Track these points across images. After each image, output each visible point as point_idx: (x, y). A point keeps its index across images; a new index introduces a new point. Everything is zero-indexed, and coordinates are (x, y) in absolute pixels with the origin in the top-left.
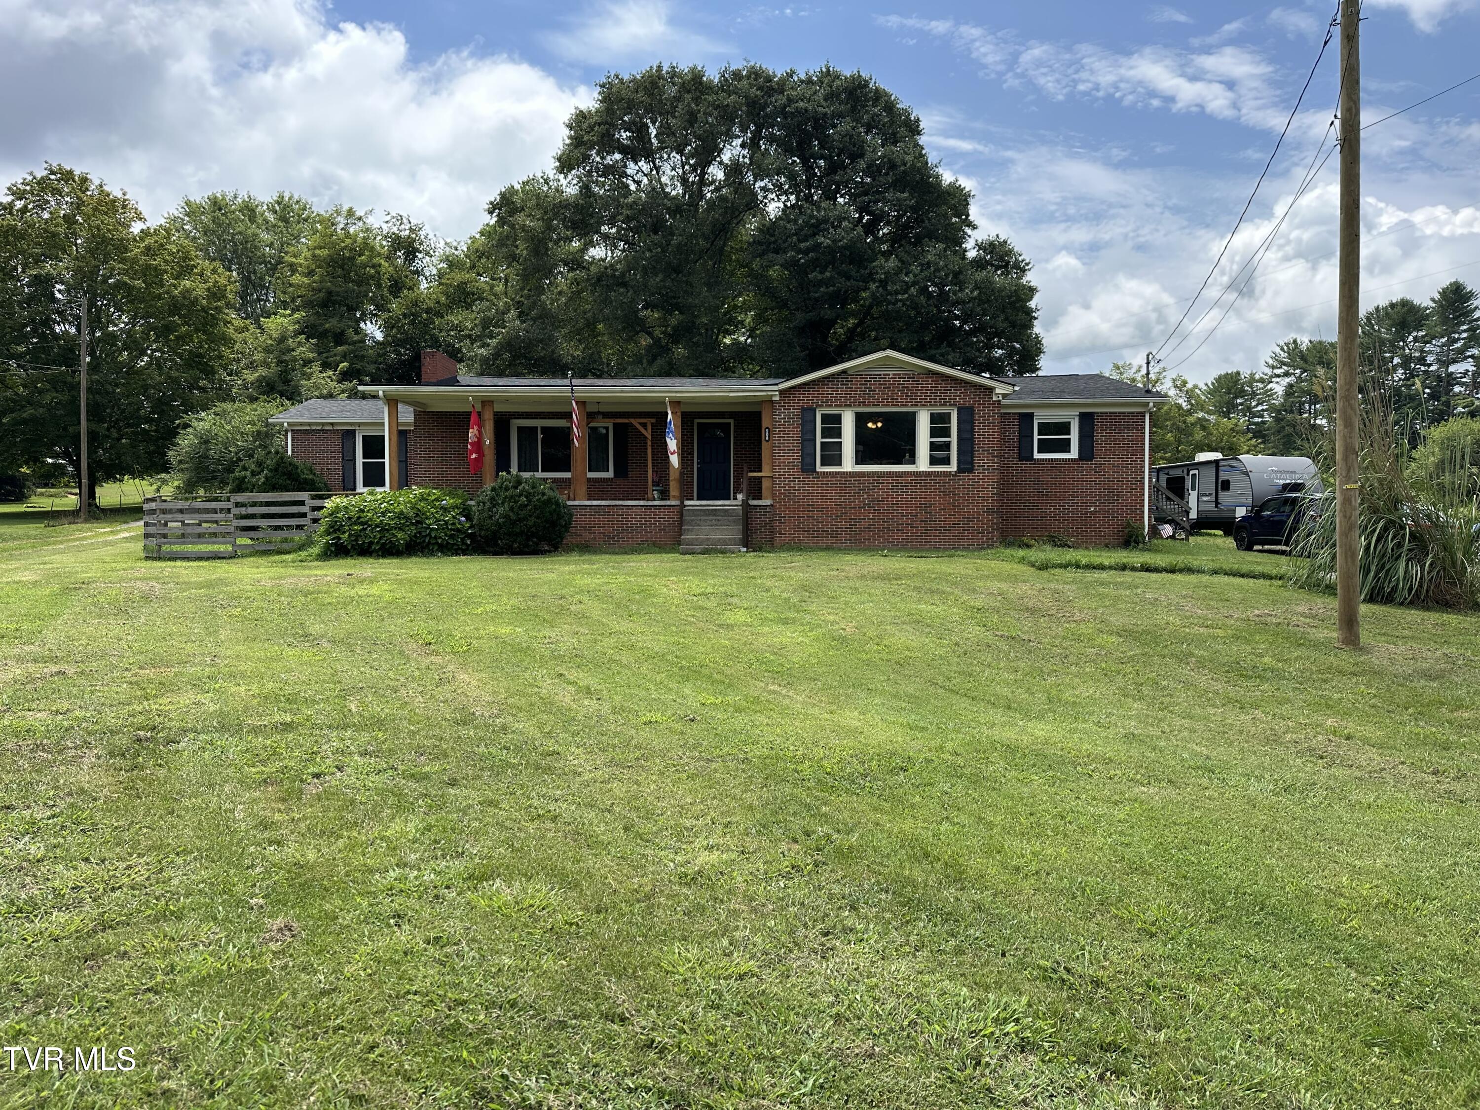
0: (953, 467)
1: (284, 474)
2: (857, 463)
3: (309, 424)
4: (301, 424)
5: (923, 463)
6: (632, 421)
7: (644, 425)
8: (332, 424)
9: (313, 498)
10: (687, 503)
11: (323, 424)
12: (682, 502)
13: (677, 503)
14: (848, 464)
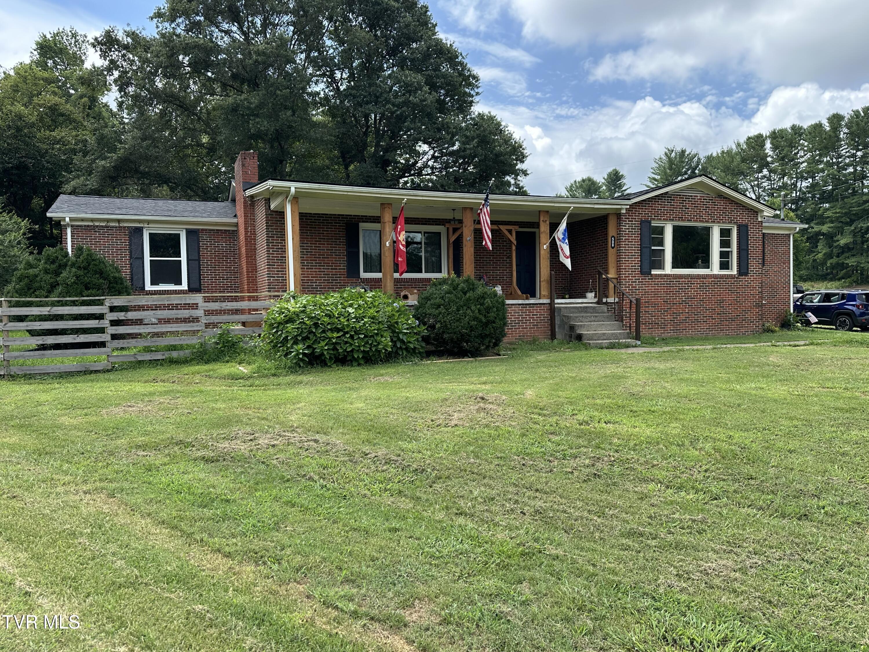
0: (734, 271)
1: (96, 272)
2: (673, 267)
3: (92, 220)
4: (82, 220)
5: (715, 269)
6: (501, 227)
7: (510, 231)
8: (119, 221)
9: (207, 300)
10: (557, 301)
11: (108, 220)
12: (552, 301)
13: (547, 301)
14: (668, 269)
